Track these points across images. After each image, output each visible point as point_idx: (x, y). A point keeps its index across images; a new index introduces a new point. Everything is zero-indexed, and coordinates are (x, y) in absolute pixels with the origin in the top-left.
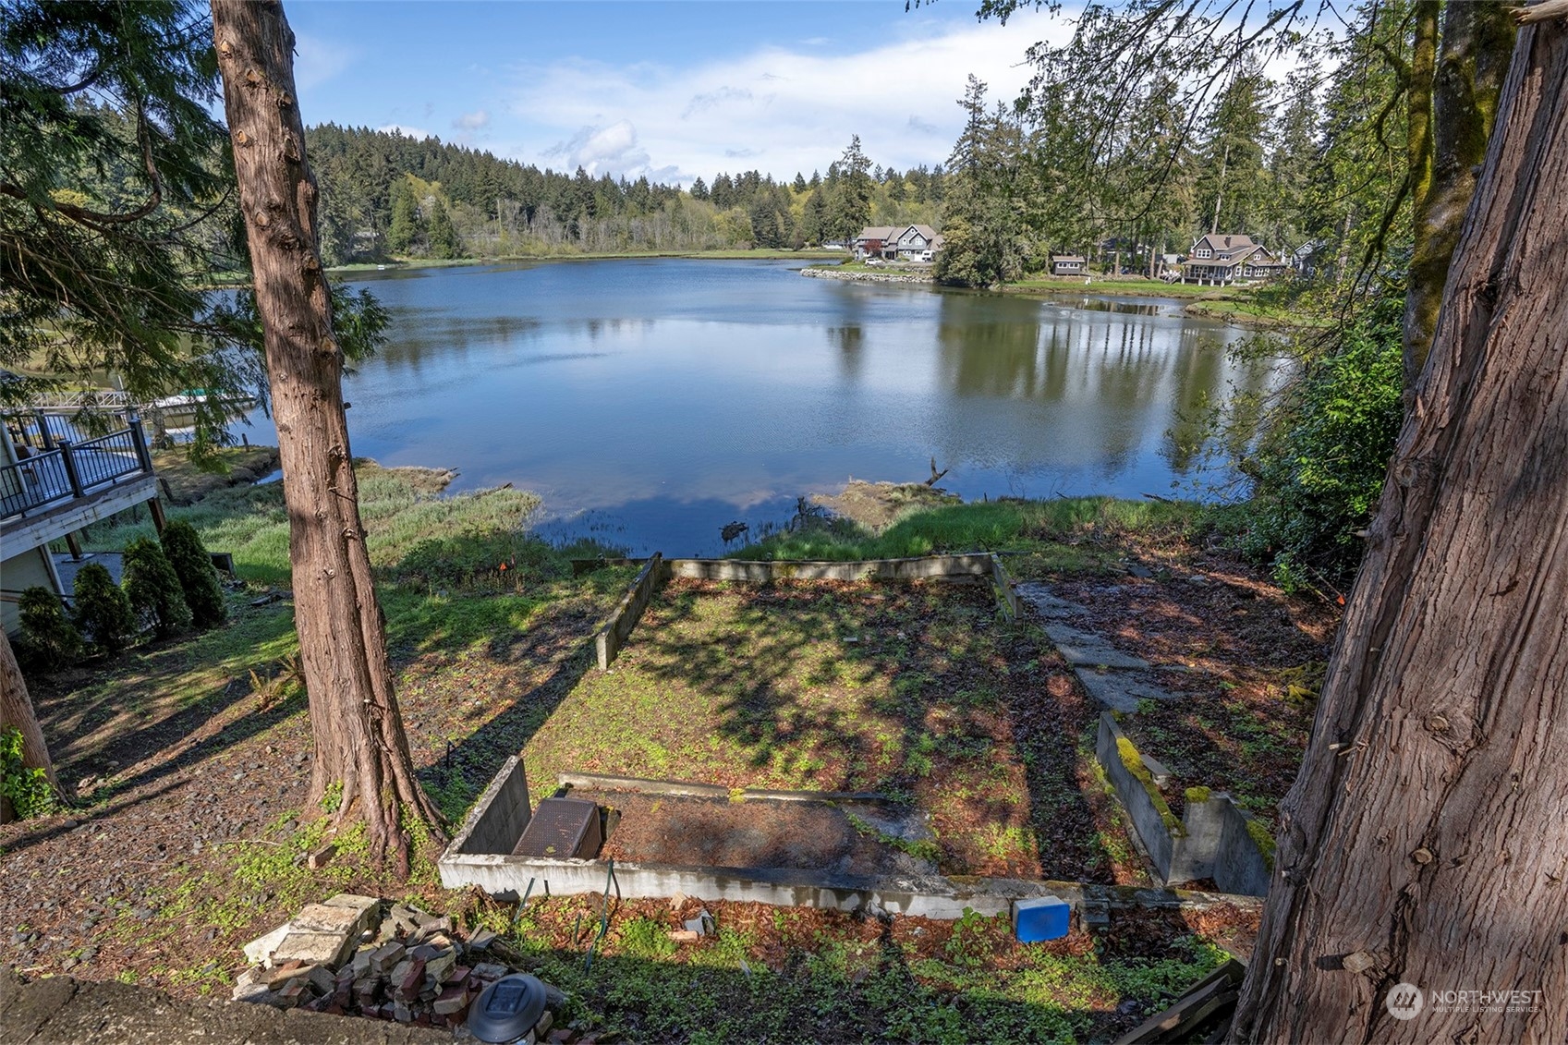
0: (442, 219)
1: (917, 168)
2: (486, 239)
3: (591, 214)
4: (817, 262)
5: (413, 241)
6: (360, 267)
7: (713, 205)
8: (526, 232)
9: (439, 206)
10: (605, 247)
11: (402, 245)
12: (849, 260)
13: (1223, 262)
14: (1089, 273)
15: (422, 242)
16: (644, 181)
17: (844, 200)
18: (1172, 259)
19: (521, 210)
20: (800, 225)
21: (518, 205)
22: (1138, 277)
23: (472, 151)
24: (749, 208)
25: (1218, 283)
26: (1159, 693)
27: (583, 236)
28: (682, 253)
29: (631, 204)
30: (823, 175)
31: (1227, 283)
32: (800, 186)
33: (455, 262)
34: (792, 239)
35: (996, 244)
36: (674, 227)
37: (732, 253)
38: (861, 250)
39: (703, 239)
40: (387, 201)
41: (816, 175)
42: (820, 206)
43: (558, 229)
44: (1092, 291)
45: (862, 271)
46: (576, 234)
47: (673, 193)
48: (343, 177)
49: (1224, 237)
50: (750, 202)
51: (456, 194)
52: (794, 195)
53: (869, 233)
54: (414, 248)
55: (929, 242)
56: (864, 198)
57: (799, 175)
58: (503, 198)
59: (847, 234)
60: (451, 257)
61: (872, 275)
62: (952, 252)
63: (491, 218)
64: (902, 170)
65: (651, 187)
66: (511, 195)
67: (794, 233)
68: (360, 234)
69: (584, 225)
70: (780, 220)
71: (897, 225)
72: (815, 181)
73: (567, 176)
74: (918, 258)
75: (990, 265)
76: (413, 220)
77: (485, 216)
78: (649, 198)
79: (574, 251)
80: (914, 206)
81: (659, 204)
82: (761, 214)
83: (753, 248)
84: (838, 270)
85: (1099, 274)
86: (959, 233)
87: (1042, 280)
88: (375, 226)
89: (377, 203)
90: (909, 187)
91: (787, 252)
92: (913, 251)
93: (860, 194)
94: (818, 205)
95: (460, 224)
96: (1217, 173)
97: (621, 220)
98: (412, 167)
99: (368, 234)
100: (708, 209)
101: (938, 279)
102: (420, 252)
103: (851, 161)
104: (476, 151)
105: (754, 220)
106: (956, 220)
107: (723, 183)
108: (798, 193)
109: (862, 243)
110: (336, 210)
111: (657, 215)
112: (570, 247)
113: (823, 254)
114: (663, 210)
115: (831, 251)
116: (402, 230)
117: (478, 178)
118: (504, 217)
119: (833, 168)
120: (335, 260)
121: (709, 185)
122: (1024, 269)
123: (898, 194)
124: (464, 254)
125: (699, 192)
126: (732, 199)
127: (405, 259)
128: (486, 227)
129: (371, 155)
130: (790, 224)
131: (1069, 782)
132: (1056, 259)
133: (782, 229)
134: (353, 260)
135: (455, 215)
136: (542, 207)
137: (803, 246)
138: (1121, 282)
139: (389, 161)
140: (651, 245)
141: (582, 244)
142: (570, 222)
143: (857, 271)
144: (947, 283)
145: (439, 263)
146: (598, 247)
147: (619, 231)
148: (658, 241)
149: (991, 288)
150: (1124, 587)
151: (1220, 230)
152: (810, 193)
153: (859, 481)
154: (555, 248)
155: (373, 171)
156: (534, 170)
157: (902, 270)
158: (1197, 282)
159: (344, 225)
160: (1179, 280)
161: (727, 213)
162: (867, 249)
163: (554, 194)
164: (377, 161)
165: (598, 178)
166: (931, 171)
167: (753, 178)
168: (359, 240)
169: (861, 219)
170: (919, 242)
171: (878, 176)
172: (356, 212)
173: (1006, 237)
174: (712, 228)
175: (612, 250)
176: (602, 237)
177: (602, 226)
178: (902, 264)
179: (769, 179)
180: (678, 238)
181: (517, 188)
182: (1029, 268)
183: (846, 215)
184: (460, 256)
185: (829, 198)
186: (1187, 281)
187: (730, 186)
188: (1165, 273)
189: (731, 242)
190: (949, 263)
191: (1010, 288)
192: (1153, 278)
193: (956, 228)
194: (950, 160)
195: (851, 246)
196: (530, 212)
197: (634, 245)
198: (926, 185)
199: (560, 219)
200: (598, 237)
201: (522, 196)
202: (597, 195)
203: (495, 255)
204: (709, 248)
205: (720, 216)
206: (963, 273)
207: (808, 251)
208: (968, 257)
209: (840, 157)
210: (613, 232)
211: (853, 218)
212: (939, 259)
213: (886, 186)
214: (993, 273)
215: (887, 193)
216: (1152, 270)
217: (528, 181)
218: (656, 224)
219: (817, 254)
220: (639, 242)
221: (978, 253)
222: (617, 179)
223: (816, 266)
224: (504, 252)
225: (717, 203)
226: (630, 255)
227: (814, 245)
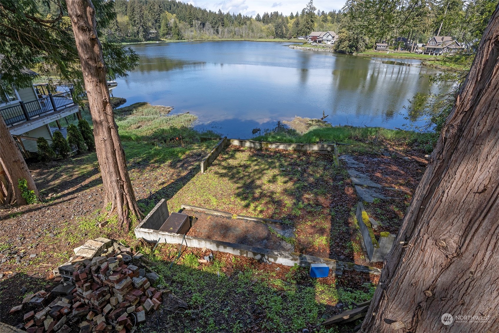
0: (176, 27)
1: (332, 11)
2: (190, 33)
3: (223, 26)
4: (296, 44)
5: (167, 34)
6: (151, 42)
7: (262, 23)
8: (202, 31)
9: (175, 22)
10: (227, 37)
11: (164, 35)
12: (306, 43)
13: (440, 47)
14: (389, 50)
15: (170, 34)
16: (240, 15)
17: (305, 22)
18: (420, 45)
19: (201, 24)
20: (291, 30)
21: (200, 22)
22: (406, 51)
23: (186, 4)
24: (274, 24)
25: (436, 54)
26: (382, 197)
27: (220, 33)
28: (251, 39)
29: (236, 23)
30: (300, 13)
31: (440, 54)
32: (292, 17)
33: (180, 41)
34: (288, 36)
35: (357, 38)
36: (249, 30)
37: (267, 40)
38: (310, 40)
39: (258, 35)
40: (159, 21)
41: (297, 13)
42: (298, 24)
43: (212, 30)
44: (389, 57)
45: (310, 47)
46: (218, 32)
47: (249, 19)
48: (146, 12)
49: (441, 37)
50: (275, 22)
51: (181, 19)
52: (289, 20)
53: (313, 34)
54: (167, 36)
55: (333, 37)
56: (312, 21)
57: (292, 13)
58: (195, 20)
59: (306, 34)
60: (178, 39)
61: (313, 48)
62: (341, 41)
63: (191, 27)
64: (327, 12)
65: (242, 17)
66: (198, 19)
67: (289, 33)
68: (151, 31)
69: (220, 29)
70: (284, 29)
71: (323, 31)
72: (297, 15)
73: (215, 13)
74: (329, 43)
75: (354, 46)
76: (167, 27)
77: (189, 26)
78: (242, 20)
79: (217, 38)
80: (330, 25)
81: (245, 23)
82: (278, 27)
83: (275, 38)
84: (302, 46)
85: (392, 50)
86: (344, 34)
87: (372, 52)
88: (156, 29)
89: (156, 21)
90: (329, 18)
91: (286, 40)
92: (328, 40)
93: (311, 20)
94: (297, 24)
95: (181, 28)
96: (443, 12)
97: (232, 28)
98: (167, 9)
99: (154, 31)
100: (260, 24)
101: (335, 50)
102: (169, 37)
103: (309, 8)
104: (187, 4)
105: (275, 29)
106: (343, 30)
107: (266, 15)
108: (291, 19)
109: (311, 37)
110: (144, 23)
111: (244, 26)
112: (216, 36)
113: (297, 41)
114: (246, 24)
115: (300, 40)
116: (164, 30)
117: (187, 13)
118: (195, 26)
119: (303, 10)
120: (144, 40)
121: (261, 16)
122: (366, 48)
123: (325, 20)
124: (183, 38)
125: (258, 19)
126: (269, 21)
127: (165, 40)
128: (189, 29)
129: (154, 5)
130: (287, 30)
131: (345, 224)
132: (377, 44)
133: (284, 32)
134: (149, 40)
135: (180, 25)
136: (207, 23)
137: (291, 38)
138: (400, 53)
139: (160, 7)
140: (242, 36)
141: (219, 36)
142: (216, 28)
143: (308, 47)
144: (338, 52)
145: (175, 41)
146: (224, 37)
147: (231, 32)
148: (244, 35)
149: (353, 54)
150: (379, 159)
151: (441, 34)
152: (295, 20)
153: (299, 117)
154: (211, 37)
155: (155, 10)
156: (205, 11)
157: (323, 47)
158: (428, 54)
159: (146, 28)
160: (422, 53)
161: (267, 26)
162: (312, 39)
163: (211, 19)
164: (156, 7)
165: (225, 13)
166: (337, 12)
167: (276, 14)
168: (151, 33)
169: (311, 29)
170: (330, 37)
171: (319, 14)
172: (150, 24)
173: (360, 36)
174: (262, 31)
175: (229, 38)
176: (226, 33)
177: (226, 30)
178: (323, 45)
179: (282, 14)
180: (250, 34)
181: (199, 17)
182: (367, 47)
183: (306, 27)
184: (181, 39)
185: (301, 21)
186: (425, 53)
187: (268, 17)
188: (417, 51)
189: (267, 36)
190: (339, 45)
191: (360, 54)
192: (412, 52)
193: (343, 33)
194: (344, 8)
195: (307, 38)
196: (203, 25)
197: (236, 36)
198: (335, 17)
199: (213, 27)
200: (225, 34)
201: (201, 19)
202: (225, 19)
203: (192, 39)
204: (260, 38)
205: (264, 27)
206: (344, 49)
207: (293, 40)
208: (346, 43)
209: (305, 7)
210: (229, 32)
211: (308, 28)
212: (336, 43)
213: (321, 17)
214: (355, 49)
215: (321, 20)
216: (412, 49)
217: (203, 14)
218: (243, 30)
219: (295, 41)
220: (238, 35)
221: (350, 41)
222: (231, 14)
223: (294, 45)
224: (195, 38)
225: (264, 23)
226: (234, 40)
227: (295, 38)
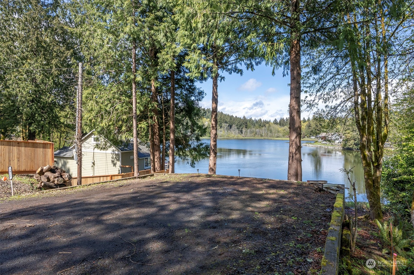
0: (209, 128)
2: (219, 133)
3: (246, 127)
7: (279, 126)
8: (229, 131)
9: (209, 124)
10: (249, 136)
12: (317, 142)
14: (393, 147)
16: (260, 120)
17: (315, 125)
19: (228, 126)
20: (304, 131)
21: (228, 125)
27: (243, 133)
29: (257, 125)
36: (268, 131)
37: (284, 139)
38: (321, 139)
39: (276, 134)
41: (309, 118)
43: (237, 131)
45: (320, 145)
46: (242, 132)
47: (268, 122)
53: (323, 134)
57: (304, 118)
58: (224, 123)
59: (317, 134)
61: (323, 146)
62: (347, 140)
63: (221, 128)
65: (262, 121)
66: (226, 122)
67: (302, 134)
69: (244, 130)
72: (309, 120)
73: (241, 118)
74: (337, 142)
78: (261, 124)
79: (241, 137)
81: (265, 125)
84: (314, 145)
86: (349, 135)
92: (336, 140)
94: (309, 126)
97: (254, 129)
101: (343, 148)
106: (348, 131)
108: (304, 123)
111: (263, 128)
112: (240, 135)
113: (310, 140)
114: (265, 127)
115: (313, 139)
117: (218, 118)
118: (224, 128)
121: (278, 121)
125: (275, 122)
126: (285, 124)
136: (234, 125)
137: (305, 137)
140: (261, 136)
141: (243, 135)
142: (240, 129)
144: (346, 149)
145: (207, 138)
146: (247, 136)
147: (253, 132)
148: (263, 135)
152: (307, 123)
154: (236, 135)
156: (232, 116)
157: (332, 145)
161: (283, 128)
163: (237, 123)
170: (338, 137)
174: (279, 132)
175: (251, 137)
176: (248, 133)
177: (249, 131)
178: (332, 143)
180: (269, 134)
185: (312, 124)
187: (284, 121)
189: (284, 136)
190: (346, 143)
195: (318, 138)
196: (230, 126)
197: (257, 136)
199: (238, 128)
200: (247, 133)
201: (229, 123)
202: (248, 123)
203: (221, 137)
204: (277, 137)
205: (281, 129)
206: (351, 146)
208: (352, 142)
212: (344, 142)
217: (231, 119)
218: (263, 131)
219: (308, 140)
220: (258, 135)
221: (356, 140)
222: (253, 119)
223: (307, 143)
224: (223, 136)
225: (280, 125)
226: (256, 138)
227: (308, 137)
